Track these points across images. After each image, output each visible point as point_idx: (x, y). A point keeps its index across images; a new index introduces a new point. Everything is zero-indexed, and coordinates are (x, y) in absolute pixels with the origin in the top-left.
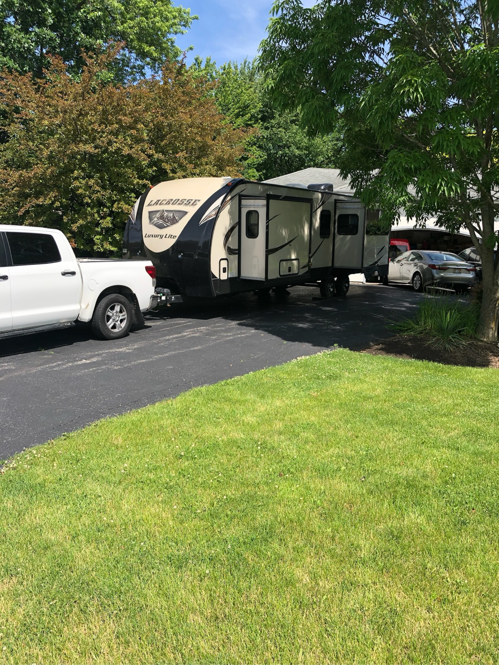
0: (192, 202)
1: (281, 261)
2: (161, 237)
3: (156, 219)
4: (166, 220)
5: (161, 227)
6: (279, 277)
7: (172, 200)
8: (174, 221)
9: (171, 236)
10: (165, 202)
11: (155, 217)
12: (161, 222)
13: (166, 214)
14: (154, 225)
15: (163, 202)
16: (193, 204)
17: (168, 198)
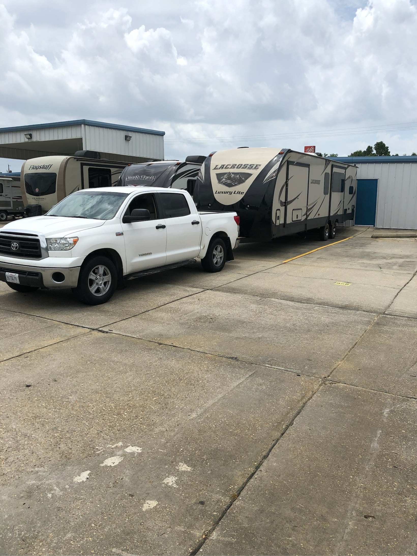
0: (254, 167)
1: (293, 210)
2: (231, 193)
3: (224, 180)
4: (234, 180)
5: (229, 185)
6: (292, 222)
7: (236, 165)
8: (241, 181)
9: (239, 193)
10: (230, 167)
11: (223, 178)
12: (229, 182)
13: (233, 175)
14: (224, 184)
15: (228, 166)
16: (255, 168)
17: (232, 163)
